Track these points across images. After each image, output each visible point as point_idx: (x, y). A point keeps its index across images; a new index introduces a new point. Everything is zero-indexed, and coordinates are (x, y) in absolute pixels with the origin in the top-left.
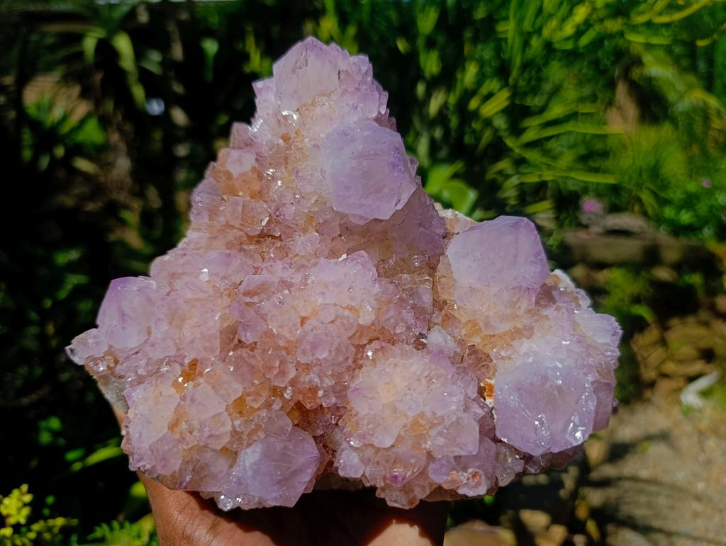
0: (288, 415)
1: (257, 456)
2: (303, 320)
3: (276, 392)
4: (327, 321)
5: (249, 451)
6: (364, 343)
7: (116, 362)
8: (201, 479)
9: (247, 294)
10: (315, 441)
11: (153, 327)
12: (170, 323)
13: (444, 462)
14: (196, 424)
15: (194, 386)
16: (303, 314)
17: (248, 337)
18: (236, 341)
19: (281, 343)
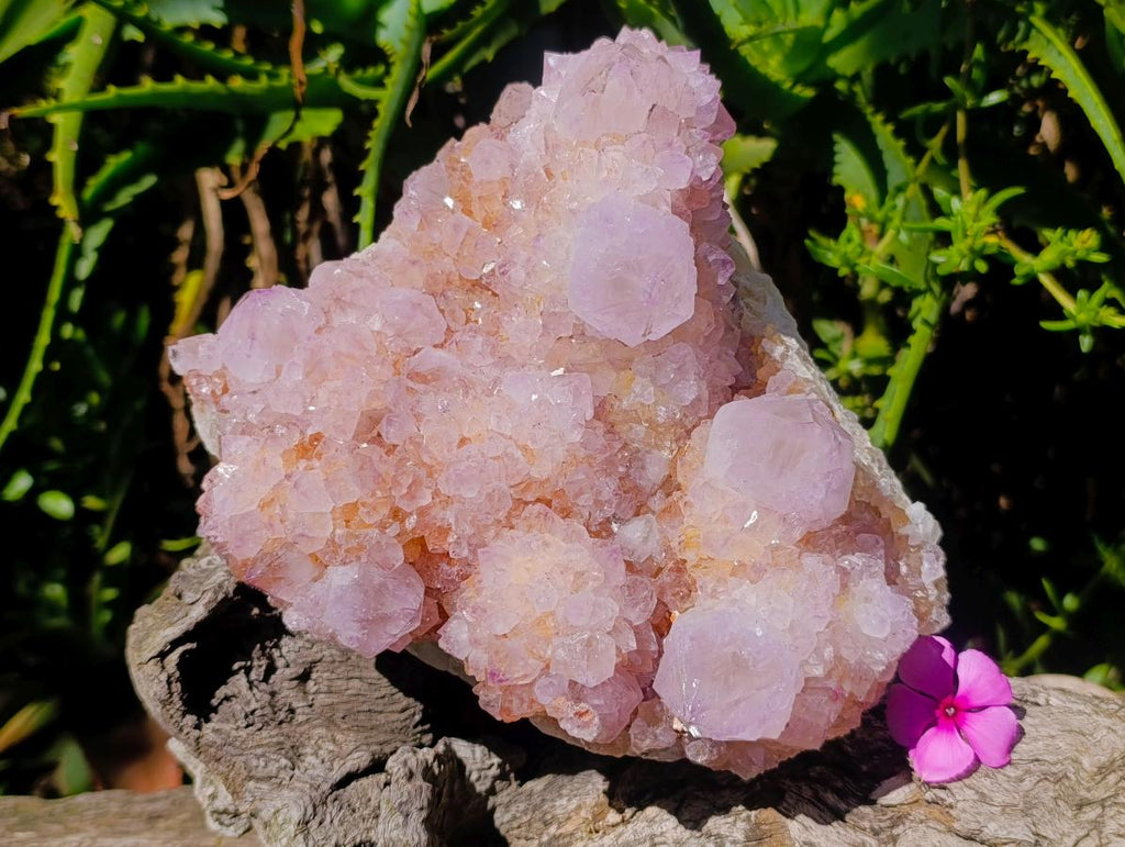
0: (404, 546)
1: (346, 581)
2: (463, 441)
3: (397, 514)
4: (490, 455)
5: (341, 569)
6: (528, 500)
7: (225, 390)
8: (275, 579)
9: (411, 376)
10: (426, 593)
11: (285, 369)
12: (307, 374)
13: (555, 682)
14: (291, 516)
15: (306, 469)
16: (466, 435)
17: (391, 435)
18: (375, 433)
19: (426, 459)
